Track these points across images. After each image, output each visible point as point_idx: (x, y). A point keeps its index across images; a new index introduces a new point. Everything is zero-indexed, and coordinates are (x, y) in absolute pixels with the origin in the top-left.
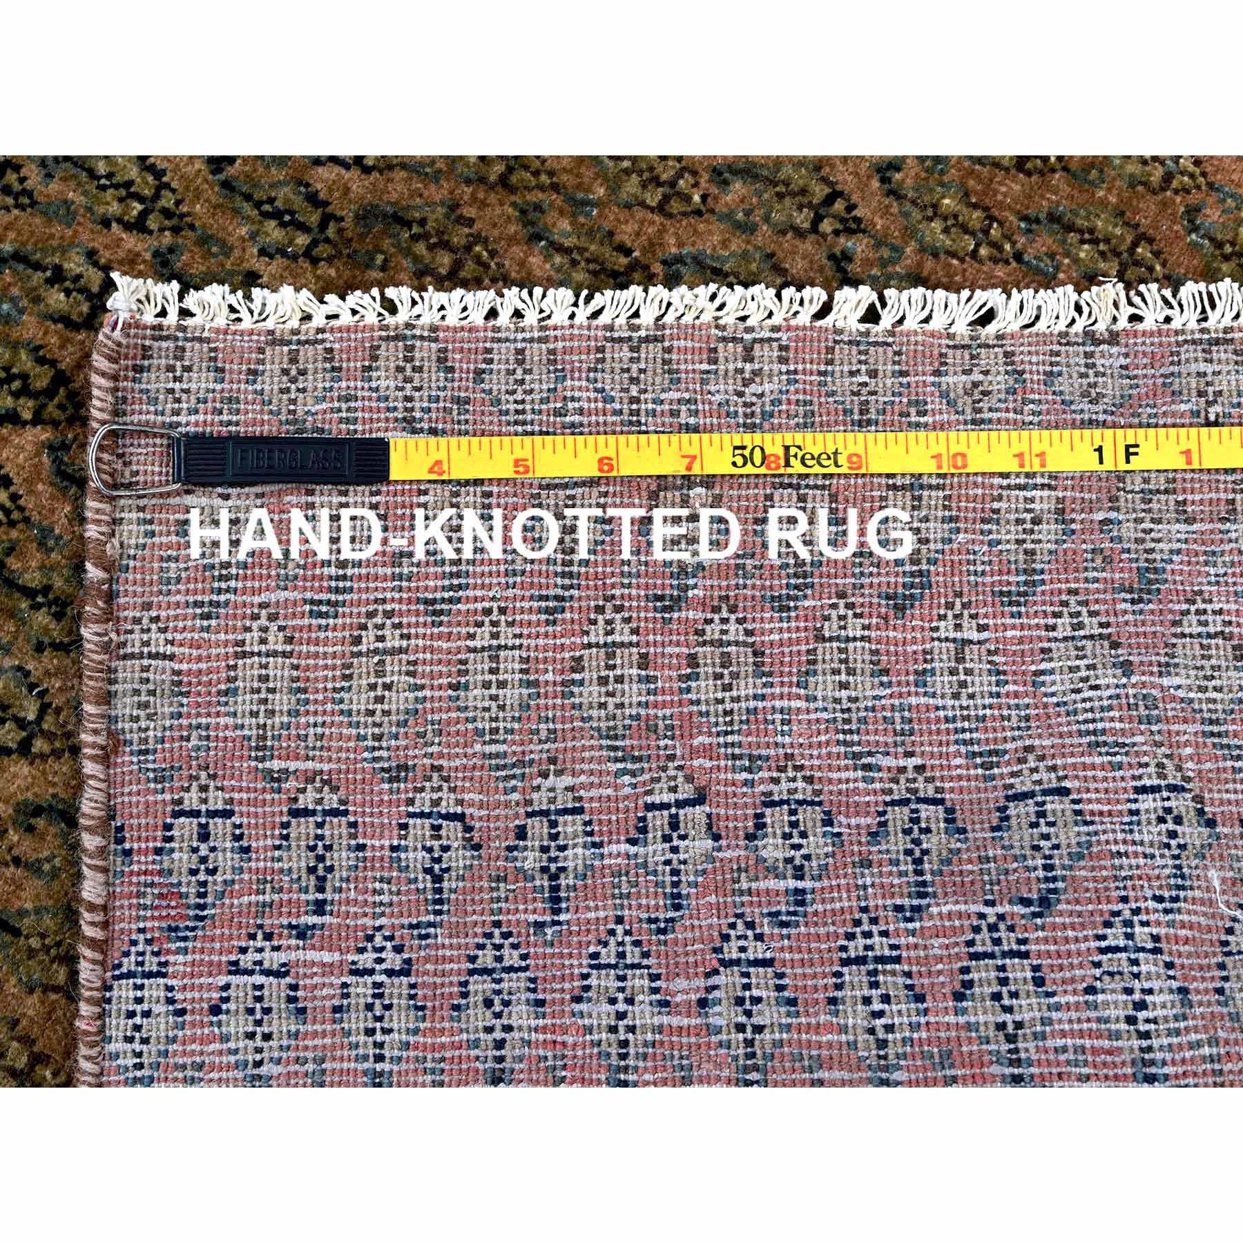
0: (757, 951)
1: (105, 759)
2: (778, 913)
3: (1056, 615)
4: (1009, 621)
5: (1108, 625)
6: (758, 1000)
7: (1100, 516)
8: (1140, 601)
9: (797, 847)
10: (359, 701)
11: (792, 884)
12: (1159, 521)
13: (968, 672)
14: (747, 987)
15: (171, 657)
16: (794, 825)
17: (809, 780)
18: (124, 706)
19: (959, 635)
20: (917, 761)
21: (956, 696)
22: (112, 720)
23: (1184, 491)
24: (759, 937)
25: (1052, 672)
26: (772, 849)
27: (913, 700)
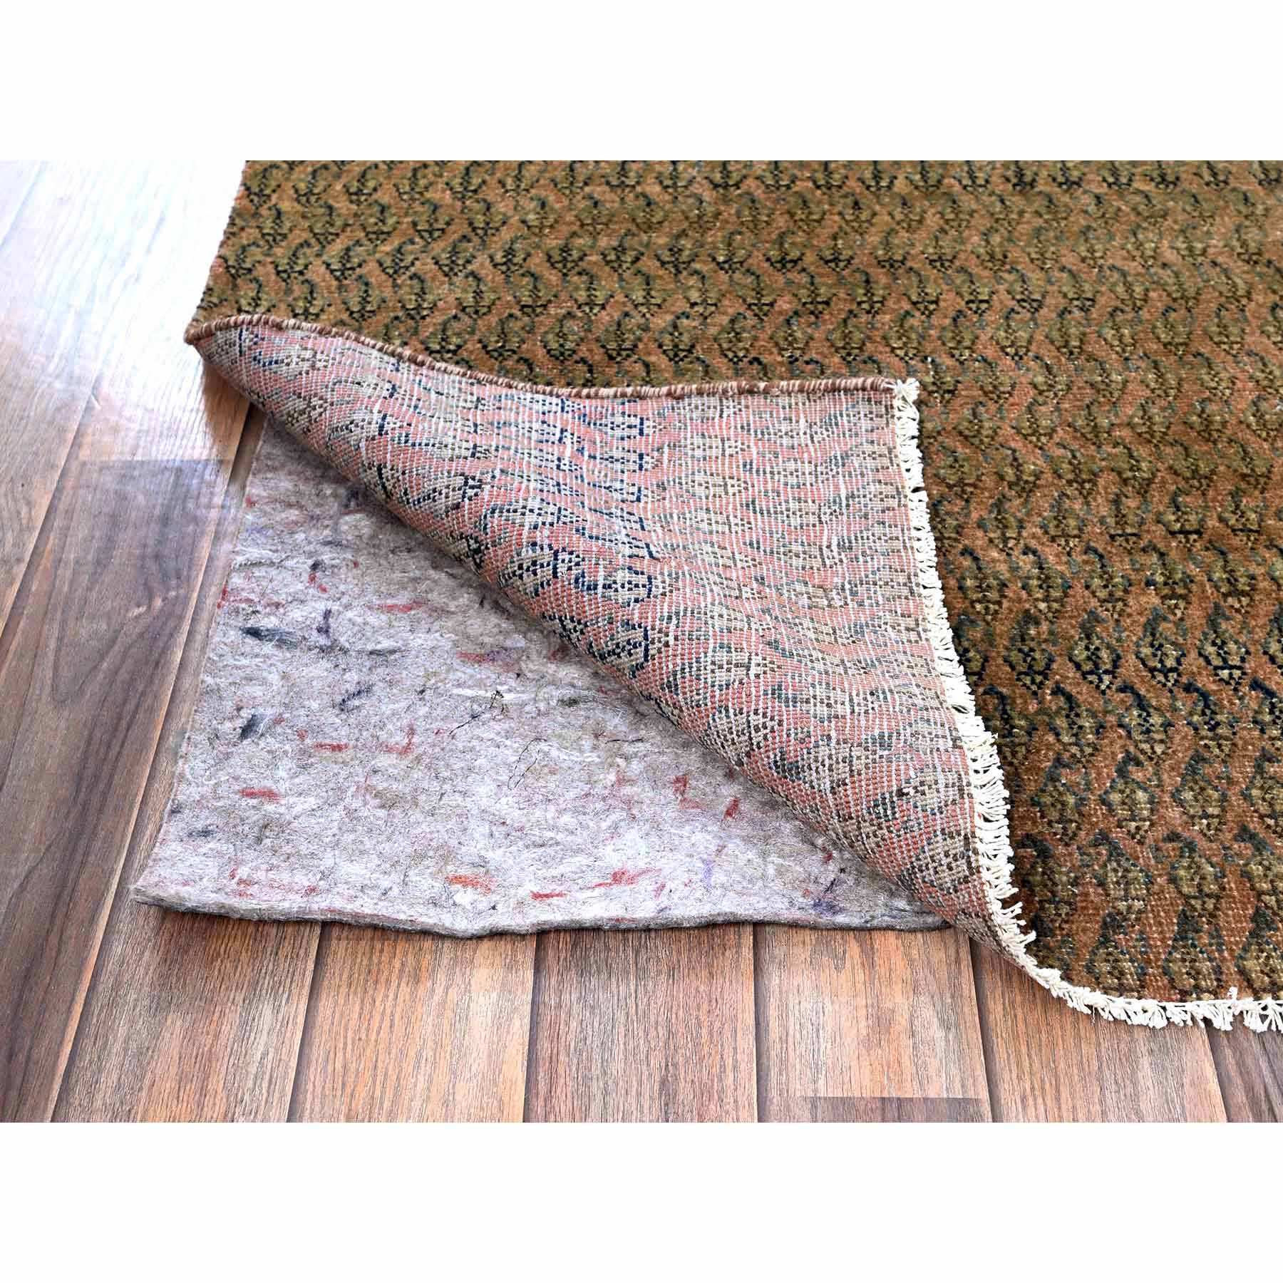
0: (562, 568)
1: (669, 394)
2: (583, 577)
3: (765, 715)
4: (762, 688)
5: (759, 748)
6: (535, 574)
7: (833, 734)
8: (777, 767)
9: (623, 587)
10: (699, 478)
11: (601, 583)
12: (831, 770)
13: (729, 670)
14: (542, 566)
15: (721, 416)
16: (637, 586)
17: (664, 594)
18: (696, 400)
19: (753, 665)
20: (672, 642)
21: (713, 663)
22: (689, 397)
23: (853, 783)
24: (570, 569)
25: (728, 717)
26: (621, 576)
27: (711, 641)
